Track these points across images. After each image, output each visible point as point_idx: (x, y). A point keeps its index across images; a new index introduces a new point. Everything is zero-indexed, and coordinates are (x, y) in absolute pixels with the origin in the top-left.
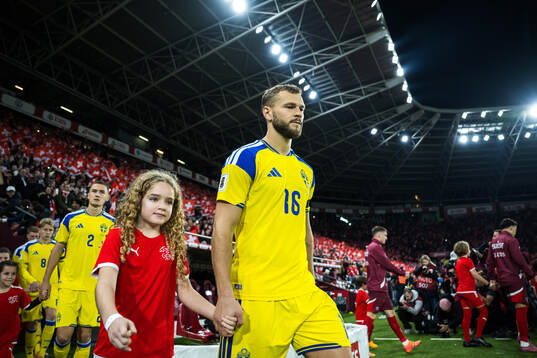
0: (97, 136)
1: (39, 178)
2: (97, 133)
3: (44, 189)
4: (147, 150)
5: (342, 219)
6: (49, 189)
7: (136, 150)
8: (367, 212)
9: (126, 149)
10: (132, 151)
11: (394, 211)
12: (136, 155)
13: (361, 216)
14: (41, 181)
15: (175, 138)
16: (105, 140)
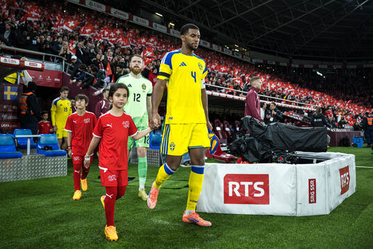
0: (125, 16)
1: (91, 48)
2: (125, 13)
3: (95, 56)
4: (162, 24)
5: (318, 73)
6: (98, 56)
7: (154, 24)
8: (340, 67)
9: (146, 23)
10: (151, 25)
11: (364, 66)
12: (154, 28)
13: (334, 71)
14: (92, 50)
15: (182, 13)
16: (131, 18)
